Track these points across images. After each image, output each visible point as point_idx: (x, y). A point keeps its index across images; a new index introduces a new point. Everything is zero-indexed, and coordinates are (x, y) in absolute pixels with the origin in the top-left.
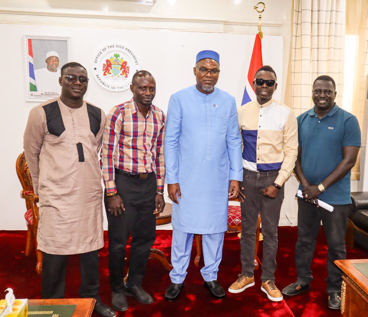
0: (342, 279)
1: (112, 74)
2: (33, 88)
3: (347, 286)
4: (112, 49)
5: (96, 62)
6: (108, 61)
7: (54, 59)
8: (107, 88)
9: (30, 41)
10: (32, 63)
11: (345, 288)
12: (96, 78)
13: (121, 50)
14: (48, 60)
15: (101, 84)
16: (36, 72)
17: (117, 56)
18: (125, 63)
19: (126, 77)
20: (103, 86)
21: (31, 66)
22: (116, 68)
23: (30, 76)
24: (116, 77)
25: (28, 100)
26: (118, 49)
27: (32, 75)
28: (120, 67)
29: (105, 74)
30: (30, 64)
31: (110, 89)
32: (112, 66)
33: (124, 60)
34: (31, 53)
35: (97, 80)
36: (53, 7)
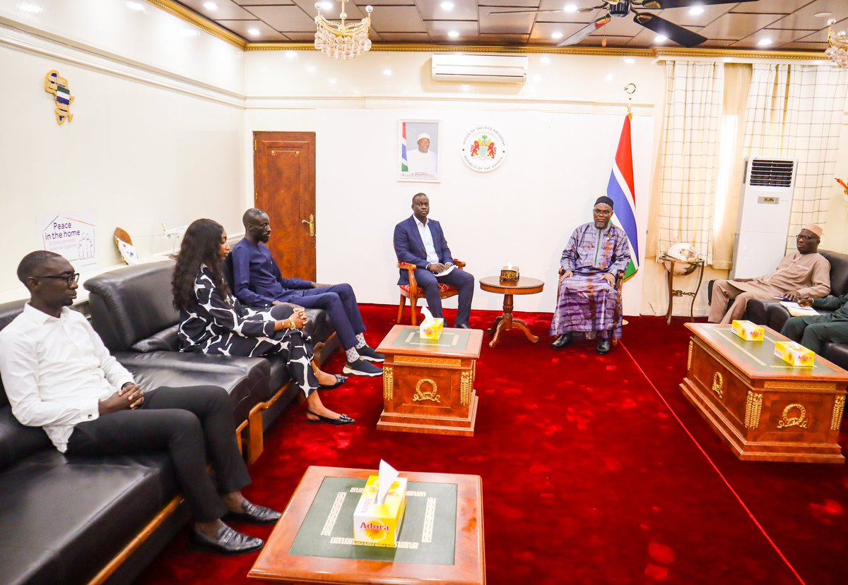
0: (690, 340)
1: (479, 155)
2: (405, 169)
3: (693, 345)
4: (480, 130)
5: (464, 143)
6: (476, 142)
7: (426, 140)
8: (474, 169)
9: (404, 124)
10: (405, 144)
11: (692, 347)
12: (464, 158)
13: (489, 131)
14: (420, 142)
15: (468, 165)
16: (408, 153)
17: (485, 137)
18: (493, 144)
19: (493, 158)
20: (470, 166)
21: (404, 147)
22: (483, 149)
23: (403, 157)
24: (483, 158)
25: (400, 180)
26: (487, 130)
27: (404, 156)
28: (487, 148)
29: (472, 155)
30: (403, 146)
31: (477, 170)
32: (480, 147)
33: (492, 142)
34: (404, 136)
35: (465, 160)
36: (426, 91)
